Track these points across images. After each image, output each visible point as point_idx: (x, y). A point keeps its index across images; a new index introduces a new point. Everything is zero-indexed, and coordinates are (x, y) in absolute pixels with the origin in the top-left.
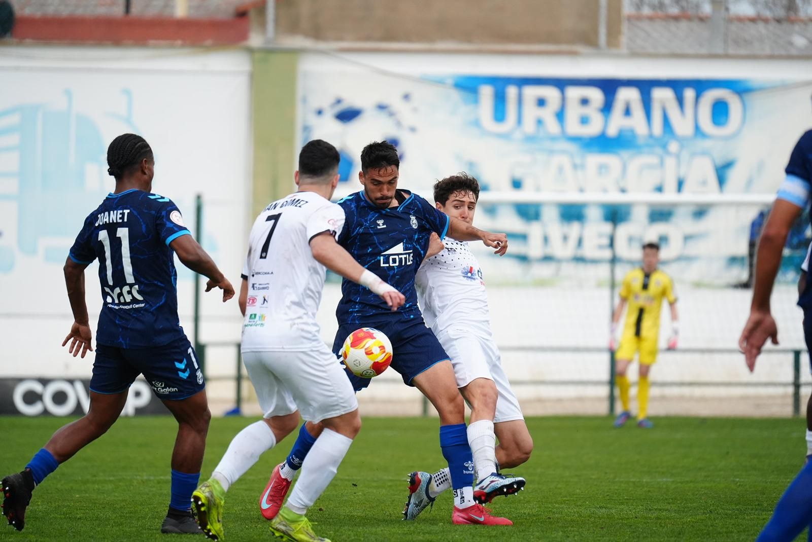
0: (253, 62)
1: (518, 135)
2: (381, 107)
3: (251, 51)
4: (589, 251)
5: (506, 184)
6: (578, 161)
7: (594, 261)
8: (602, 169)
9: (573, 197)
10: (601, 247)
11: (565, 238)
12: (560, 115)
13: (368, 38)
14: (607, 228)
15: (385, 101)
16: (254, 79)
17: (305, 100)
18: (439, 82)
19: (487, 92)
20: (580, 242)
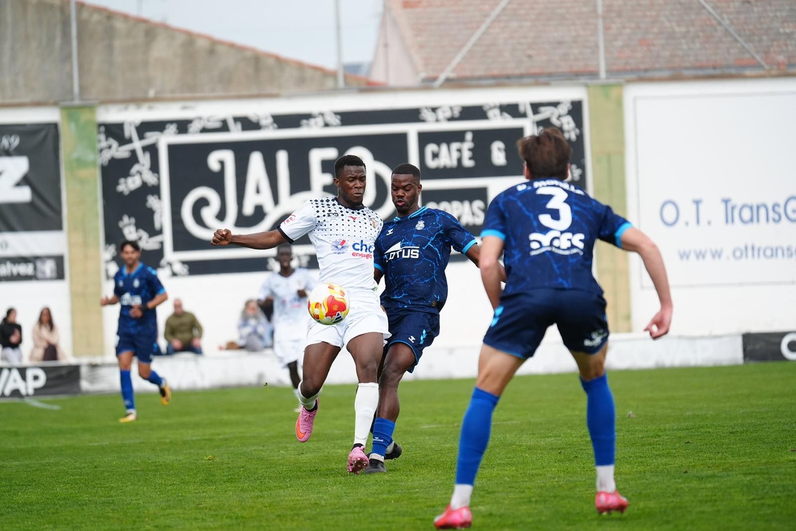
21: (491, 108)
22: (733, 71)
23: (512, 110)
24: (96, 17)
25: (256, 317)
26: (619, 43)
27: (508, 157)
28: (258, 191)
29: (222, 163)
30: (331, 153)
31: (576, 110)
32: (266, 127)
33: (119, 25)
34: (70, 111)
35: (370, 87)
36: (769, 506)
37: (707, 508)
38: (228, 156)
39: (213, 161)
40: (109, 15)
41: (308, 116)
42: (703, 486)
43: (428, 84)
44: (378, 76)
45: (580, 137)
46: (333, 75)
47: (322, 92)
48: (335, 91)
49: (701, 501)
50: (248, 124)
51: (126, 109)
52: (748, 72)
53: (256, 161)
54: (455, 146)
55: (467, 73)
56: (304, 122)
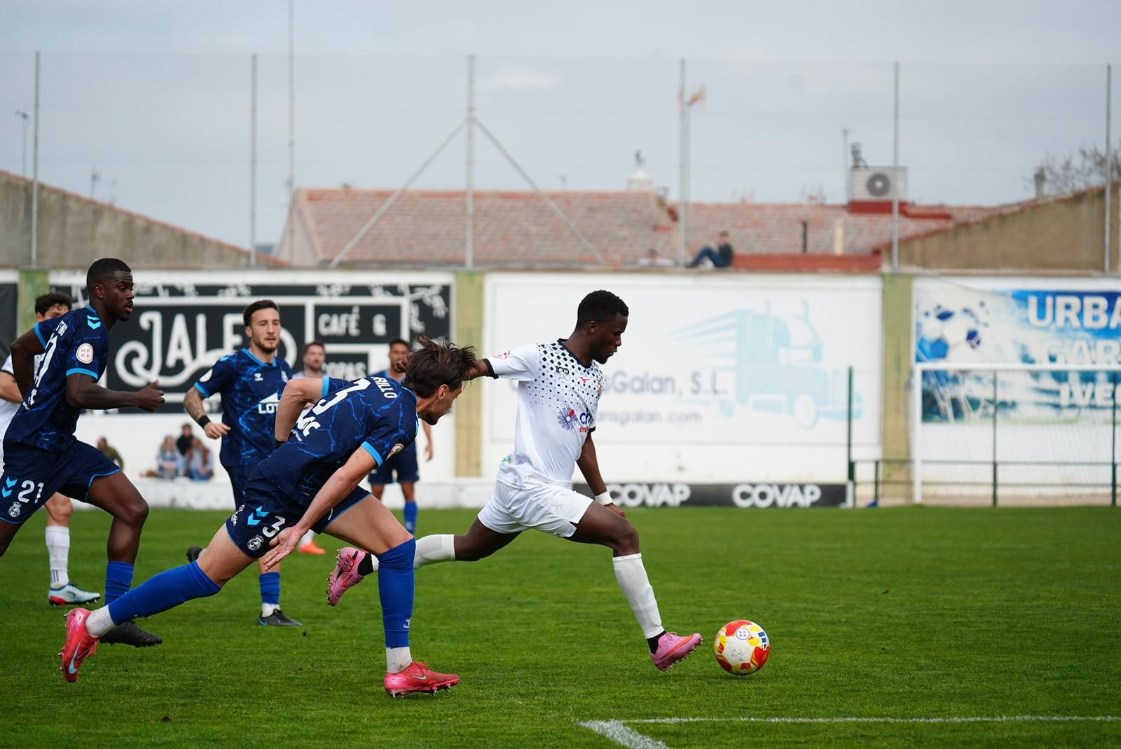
0: (885, 283)
1: (1053, 327)
2: (966, 311)
3: (882, 276)
4: (1099, 401)
5: (1046, 359)
6: (1092, 344)
7: (1103, 408)
8: (1106, 349)
9: (1088, 366)
10: (1106, 399)
11: (1084, 393)
12: (1080, 315)
13: (958, 266)
14: (1110, 387)
15: (968, 306)
16: (885, 293)
17: (917, 307)
18: (1003, 294)
19: (1033, 301)
20: (1093, 395)
21: (376, 287)
22: (576, 266)
23: (393, 290)
24: (53, 197)
25: (172, 451)
26: (484, 238)
27: (387, 328)
28: (179, 347)
29: (151, 323)
30: (239, 319)
31: (445, 292)
32: (189, 295)
33: (73, 205)
34: (28, 274)
35: (277, 266)
36: (573, 630)
37: (522, 630)
38: (156, 318)
39: (144, 321)
40: (64, 196)
41: (224, 287)
42: (521, 610)
43: (324, 266)
44: (284, 257)
45: (447, 315)
46: (247, 255)
47: (236, 267)
48: (248, 267)
49: (517, 624)
50: (174, 291)
51: (74, 273)
52: (590, 267)
53: (180, 323)
54: (344, 317)
55: (357, 257)
56: (221, 291)
